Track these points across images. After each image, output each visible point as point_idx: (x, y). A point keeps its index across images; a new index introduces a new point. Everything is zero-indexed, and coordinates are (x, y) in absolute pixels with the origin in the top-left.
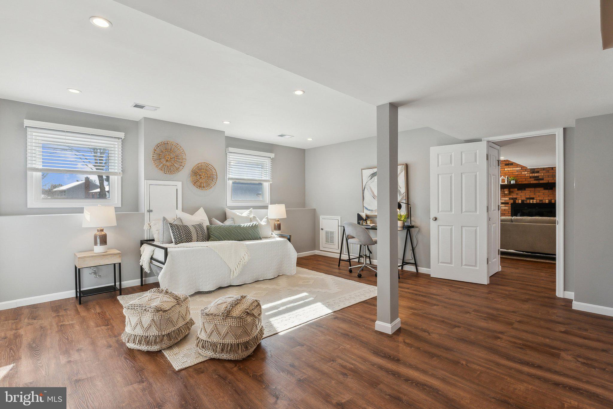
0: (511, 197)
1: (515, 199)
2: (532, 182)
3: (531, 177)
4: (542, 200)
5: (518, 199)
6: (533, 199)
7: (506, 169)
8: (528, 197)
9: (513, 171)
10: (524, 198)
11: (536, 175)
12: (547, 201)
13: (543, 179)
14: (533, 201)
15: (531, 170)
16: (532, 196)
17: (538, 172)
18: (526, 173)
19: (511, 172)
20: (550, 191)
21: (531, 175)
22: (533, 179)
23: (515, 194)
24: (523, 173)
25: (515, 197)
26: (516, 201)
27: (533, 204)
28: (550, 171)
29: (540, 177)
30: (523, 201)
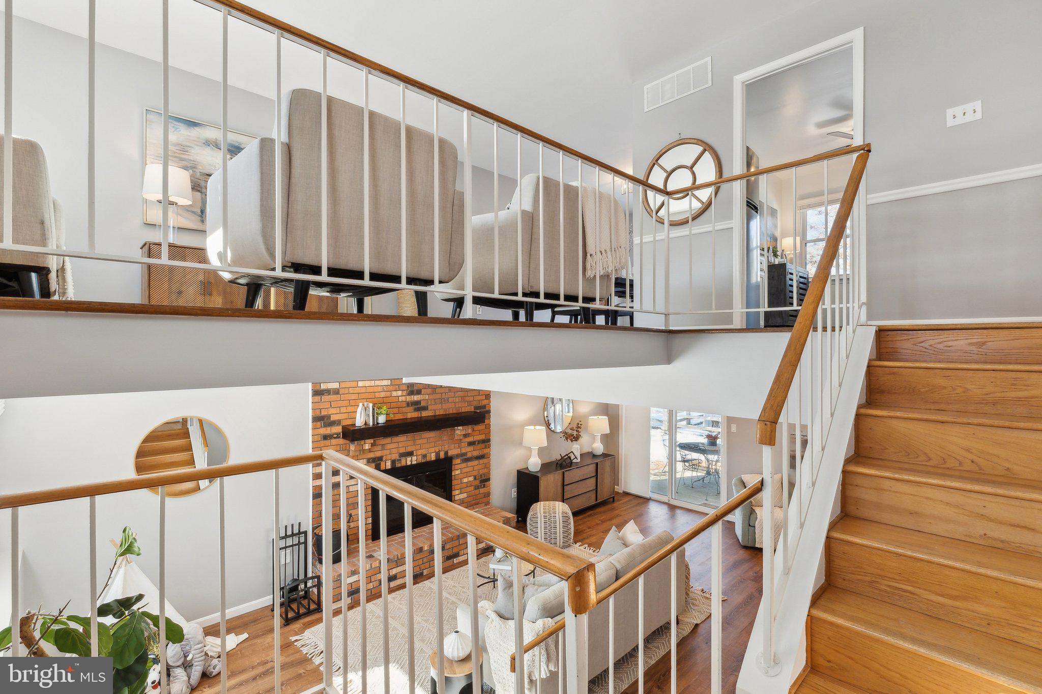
0: (371, 455)
1: (378, 460)
2: (409, 416)
3: (409, 404)
4: (425, 456)
5: (384, 459)
6: (410, 454)
8: (402, 450)
9: (376, 389)
10: (395, 456)
11: (416, 398)
12: (433, 457)
13: (425, 408)
14: (411, 461)
15: (408, 387)
16: (409, 449)
17: (419, 392)
18: (400, 393)
19: (371, 390)
21: (410, 398)
22: (411, 409)
23: (379, 448)
24: (394, 394)
25: (378, 454)
26: (380, 464)
27: (412, 465)
28: (438, 390)
29: (423, 404)
30: (393, 462)
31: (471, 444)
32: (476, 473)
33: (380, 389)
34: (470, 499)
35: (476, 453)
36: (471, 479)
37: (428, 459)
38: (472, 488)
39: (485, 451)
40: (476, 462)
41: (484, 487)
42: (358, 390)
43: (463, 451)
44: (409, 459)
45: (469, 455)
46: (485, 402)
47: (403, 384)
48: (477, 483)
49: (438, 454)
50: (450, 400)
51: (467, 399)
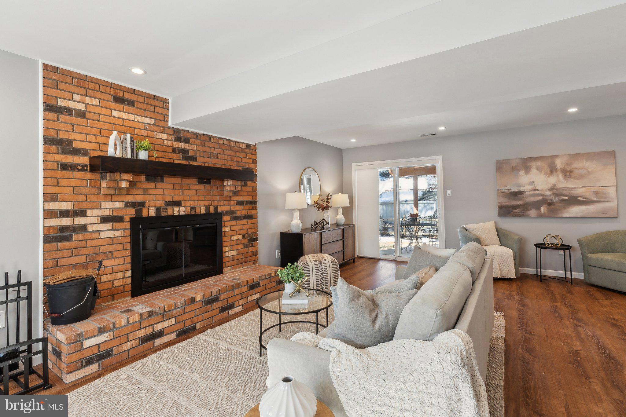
0: (130, 198)
1: (139, 205)
2: (176, 162)
3: (174, 150)
4: (194, 208)
5: (147, 205)
6: (178, 204)
7: (115, 113)
8: (168, 199)
9: (135, 125)
10: (160, 204)
11: (184, 146)
12: (203, 210)
13: (194, 159)
14: (179, 211)
15: (175, 132)
16: (177, 198)
17: (187, 141)
18: (165, 136)
19: (130, 124)
20: (207, 187)
21: (175, 144)
22: (178, 156)
23: (141, 191)
24: (159, 135)
25: (139, 198)
26: (141, 210)
27: (179, 216)
28: (207, 144)
29: (191, 153)
30: (158, 210)
31: (239, 203)
32: (244, 232)
33: (140, 126)
34: (240, 256)
35: (244, 213)
36: (240, 237)
37: (197, 212)
38: (241, 246)
39: (253, 212)
40: (244, 222)
41: (252, 246)
42: (111, 120)
43: (233, 209)
44: (176, 209)
45: (238, 213)
46: (252, 166)
47: (169, 127)
48: (246, 241)
49: (207, 208)
50: (219, 156)
51: (235, 159)
